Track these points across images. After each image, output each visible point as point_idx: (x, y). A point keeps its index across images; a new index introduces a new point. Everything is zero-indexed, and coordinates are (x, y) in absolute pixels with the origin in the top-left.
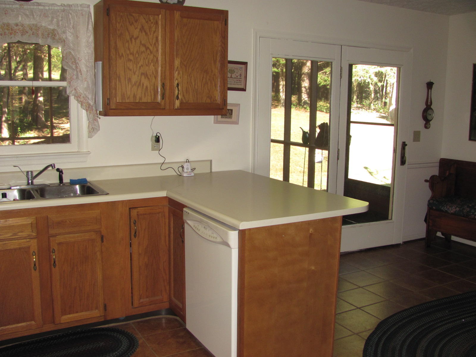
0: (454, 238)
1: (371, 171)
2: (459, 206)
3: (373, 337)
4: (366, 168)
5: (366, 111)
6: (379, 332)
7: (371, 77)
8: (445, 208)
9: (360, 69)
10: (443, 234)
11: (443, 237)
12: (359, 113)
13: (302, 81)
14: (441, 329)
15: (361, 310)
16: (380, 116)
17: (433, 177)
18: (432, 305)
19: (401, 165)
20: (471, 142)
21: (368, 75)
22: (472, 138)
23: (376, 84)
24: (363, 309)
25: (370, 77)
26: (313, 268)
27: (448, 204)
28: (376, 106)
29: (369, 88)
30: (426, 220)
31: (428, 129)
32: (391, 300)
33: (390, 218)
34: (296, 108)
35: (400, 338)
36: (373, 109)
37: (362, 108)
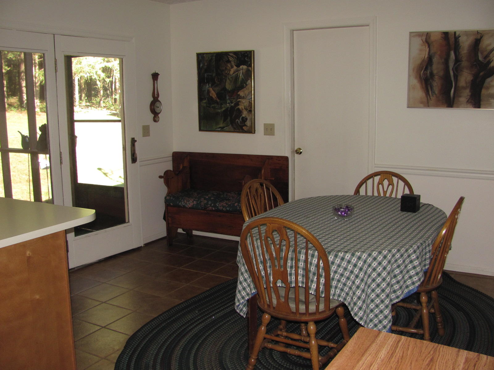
0: (195, 233)
1: (105, 172)
2: (196, 200)
3: (122, 358)
4: (100, 169)
5: (96, 109)
6: (128, 351)
7: (98, 73)
8: (182, 204)
9: (85, 65)
10: (184, 230)
11: (185, 233)
12: (88, 112)
13: (21, 81)
14: (193, 332)
15: (106, 329)
16: (111, 114)
17: (167, 173)
18: (181, 307)
19: (132, 163)
20: (201, 132)
21: (94, 71)
22: (202, 129)
23: (103, 79)
24: (108, 328)
25: (96, 73)
26: (37, 297)
27: (185, 198)
28: (107, 103)
29: (97, 85)
30: (164, 218)
31: (157, 122)
32: (137, 311)
33: (127, 221)
34: (18, 111)
35: (153, 352)
36: (103, 107)
37: (91, 106)
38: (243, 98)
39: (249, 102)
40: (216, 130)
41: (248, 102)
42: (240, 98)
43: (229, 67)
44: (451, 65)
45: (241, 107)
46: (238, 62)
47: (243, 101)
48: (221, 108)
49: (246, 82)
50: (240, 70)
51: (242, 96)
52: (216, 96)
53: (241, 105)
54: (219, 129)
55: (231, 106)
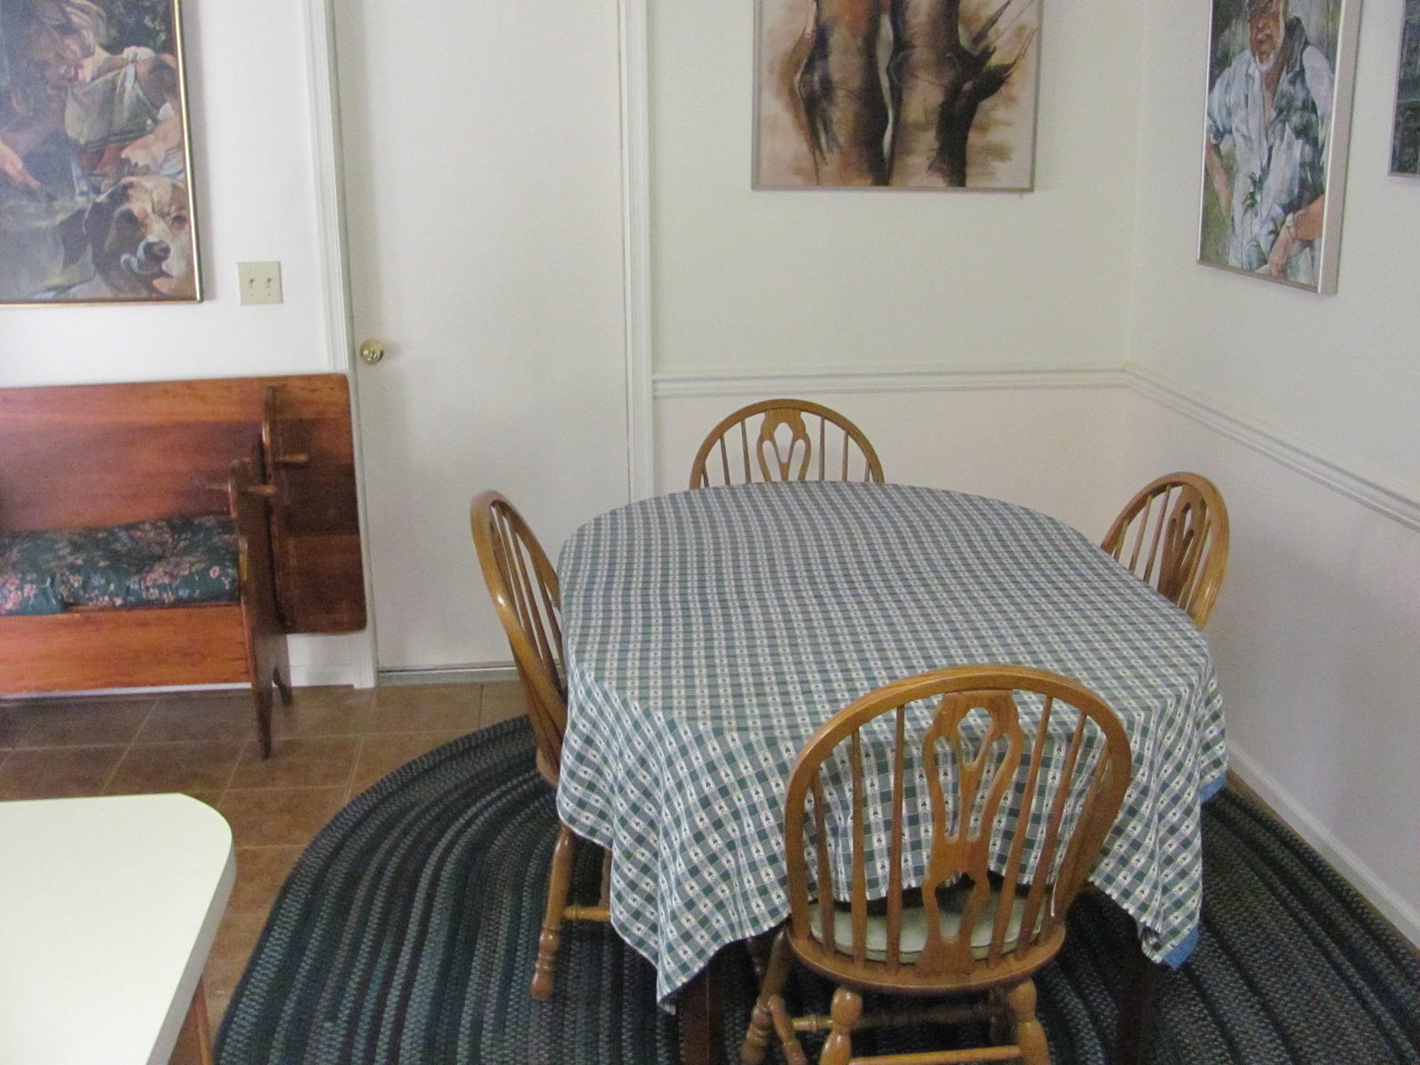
2: (29, 578)
38: (145, 174)
39: (174, 187)
40: (37, 297)
41: (169, 189)
42: (132, 174)
43: (72, 51)
44: (883, 56)
45: (138, 205)
46: (114, 32)
47: (144, 183)
48: (50, 213)
49: (155, 111)
50: (122, 67)
51: (140, 164)
52: (20, 165)
53: (138, 199)
54: (51, 295)
55: (97, 206)
